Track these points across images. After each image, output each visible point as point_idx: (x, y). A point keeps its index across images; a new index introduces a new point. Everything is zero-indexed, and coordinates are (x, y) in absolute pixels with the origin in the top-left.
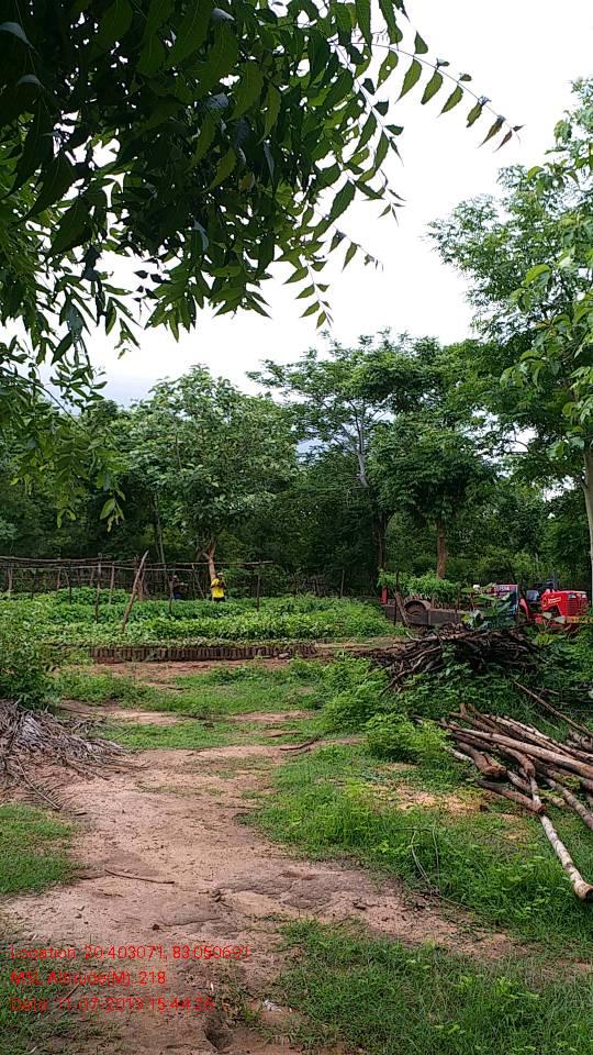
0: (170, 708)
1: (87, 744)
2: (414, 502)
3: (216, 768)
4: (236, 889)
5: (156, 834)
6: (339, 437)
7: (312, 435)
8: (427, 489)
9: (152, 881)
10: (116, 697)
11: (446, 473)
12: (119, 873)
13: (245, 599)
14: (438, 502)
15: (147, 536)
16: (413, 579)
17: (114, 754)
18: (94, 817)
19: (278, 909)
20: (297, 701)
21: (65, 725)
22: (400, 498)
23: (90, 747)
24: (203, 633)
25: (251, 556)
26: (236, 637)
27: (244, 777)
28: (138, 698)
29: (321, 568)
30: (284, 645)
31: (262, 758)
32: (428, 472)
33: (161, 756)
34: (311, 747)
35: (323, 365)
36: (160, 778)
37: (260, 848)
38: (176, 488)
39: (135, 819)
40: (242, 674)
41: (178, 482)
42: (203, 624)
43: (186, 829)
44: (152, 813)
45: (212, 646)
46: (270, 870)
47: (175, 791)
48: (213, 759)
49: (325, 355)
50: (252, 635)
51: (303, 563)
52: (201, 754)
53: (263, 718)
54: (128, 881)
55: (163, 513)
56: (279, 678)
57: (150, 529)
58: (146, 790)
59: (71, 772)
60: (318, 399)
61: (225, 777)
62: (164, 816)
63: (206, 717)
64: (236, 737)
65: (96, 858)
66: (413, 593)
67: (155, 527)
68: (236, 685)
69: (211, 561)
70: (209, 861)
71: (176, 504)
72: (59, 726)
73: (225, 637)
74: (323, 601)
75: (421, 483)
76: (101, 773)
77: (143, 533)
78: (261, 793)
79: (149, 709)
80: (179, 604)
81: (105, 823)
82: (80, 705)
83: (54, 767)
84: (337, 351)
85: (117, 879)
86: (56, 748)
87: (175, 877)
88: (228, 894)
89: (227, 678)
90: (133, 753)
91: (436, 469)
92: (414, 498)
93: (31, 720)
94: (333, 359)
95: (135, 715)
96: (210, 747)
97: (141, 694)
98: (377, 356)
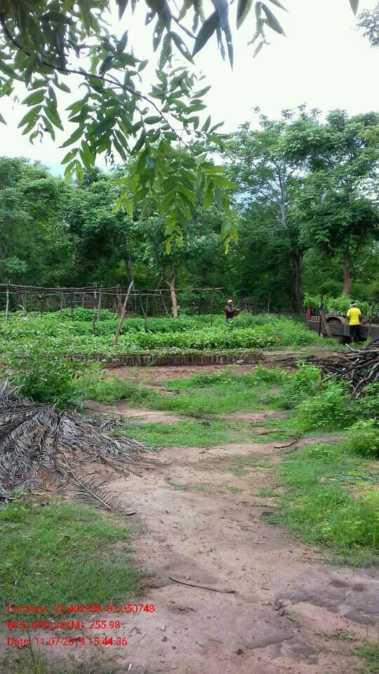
0: (170, 408)
1: (116, 442)
2: (328, 241)
3: (227, 465)
4: (296, 600)
5: (201, 536)
6: (265, 191)
7: (244, 190)
8: (338, 229)
9: (215, 590)
10: (124, 398)
11: (354, 217)
12: (182, 580)
13: (196, 316)
14: (346, 240)
15: (121, 269)
16: (331, 300)
17: (141, 451)
18: (143, 517)
19: (342, 625)
20: (269, 402)
21: (94, 424)
22: (316, 237)
23: (118, 444)
24: (174, 343)
25: (197, 284)
26: (201, 347)
27: (254, 474)
28: (142, 399)
29: (251, 292)
30: (240, 354)
31: (262, 456)
32: (339, 217)
33: (179, 453)
34: (298, 445)
35: (253, 134)
36: (184, 475)
37: (298, 551)
38: (146, 232)
39: (180, 520)
40: (218, 379)
41: (147, 228)
42: (174, 337)
43: (226, 530)
44: (191, 513)
45: (185, 355)
46: (317, 578)
47: (201, 488)
48: (222, 456)
49: (257, 127)
50: (213, 346)
51: (236, 289)
52: (210, 451)
53: (246, 417)
54: (193, 590)
55: (133, 252)
56: (248, 382)
57: (122, 263)
58: (177, 487)
59: (110, 470)
60: (249, 161)
61: (238, 473)
62: (202, 516)
63: (202, 416)
64: (231, 435)
65: (157, 564)
66: (331, 311)
67: (127, 263)
68: (214, 388)
69: (172, 288)
70: (258, 566)
71: (144, 245)
72: (90, 425)
73: (192, 346)
74: (258, 318)
75: (333, 225)
76: (134, 470)
77: (118, 267)
78: (275, 492)
79: (153, 408)
80: (152, 321)
81: (153, 524)
82: (98, 404)
83: (94, 464)
84: (265, 123)
85: (182, 588)
86: (92, 446)
87: (234, 585)
88: (290, 607)
89: (205, 382)
90: (155, 450)
91: (346, 214)
92: (328, 237)
93: (68, 421)
94: (261, 129)
95: (142, 413)
96: (215, 445)
97: (144, 395)
98: (298, 126)
